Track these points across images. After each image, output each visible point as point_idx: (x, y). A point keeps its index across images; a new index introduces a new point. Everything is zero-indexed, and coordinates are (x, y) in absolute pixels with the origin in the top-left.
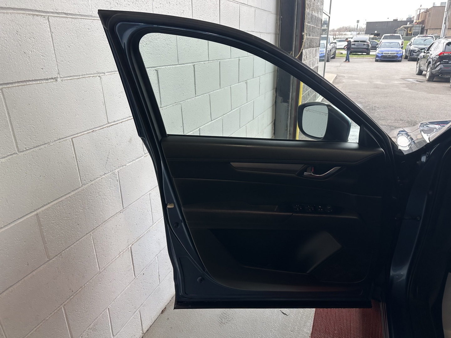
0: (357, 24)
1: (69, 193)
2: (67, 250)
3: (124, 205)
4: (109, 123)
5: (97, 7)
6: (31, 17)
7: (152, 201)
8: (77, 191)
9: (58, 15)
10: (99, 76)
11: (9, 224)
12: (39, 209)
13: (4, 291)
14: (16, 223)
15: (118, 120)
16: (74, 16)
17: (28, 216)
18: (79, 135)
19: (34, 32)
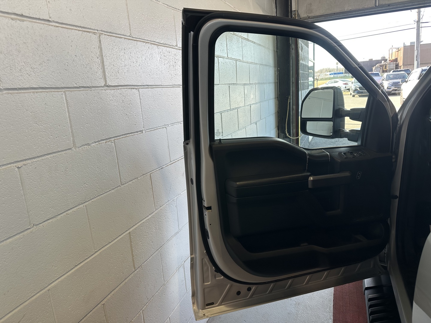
1: (148, 216)
2: (145, 263)
3: (179, 227)
4: (171, 162)
5: (164, 78)
6: (130, 90)
8: (152, 215)
9: (144, 87)
11: (114, 240)
12: (131, 228)
13: (109, 294)
14: (118, 239)
15: (176, 159)
16: (152, 86)
17: (124, 234)
18: (154, 171)
19: (131, 100)
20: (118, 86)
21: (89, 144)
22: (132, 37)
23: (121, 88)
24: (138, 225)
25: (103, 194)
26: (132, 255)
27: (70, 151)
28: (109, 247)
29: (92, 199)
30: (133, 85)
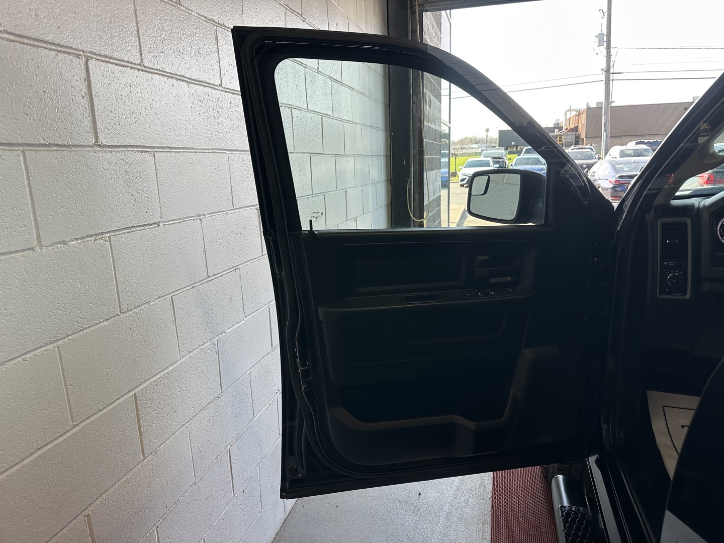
0: (486, 133)
1: (167, 368)
2: (162, 446)
3: (223, 387)
4: (208, 277)
5: (199, 137)
6: (138, 154)
8: (174, 366)
9: (163, 150)
10: (200, 219)
11: (108, 406)
12: (137, 387)
13: (97, 499)
14: (115, 404)
16: (178, 149)
17: (126, 397)
18: (178, 292)
19: (140, 170)
20: (117, 146)
21: (65, 241)
22: (145, 67)
23: (123, 151)
24: (149, 382)
25: (89, 327)
26: (140, 432)
27: (30, 252)
28: (98, 417)
29: (70, 335)
30: (144, 147)
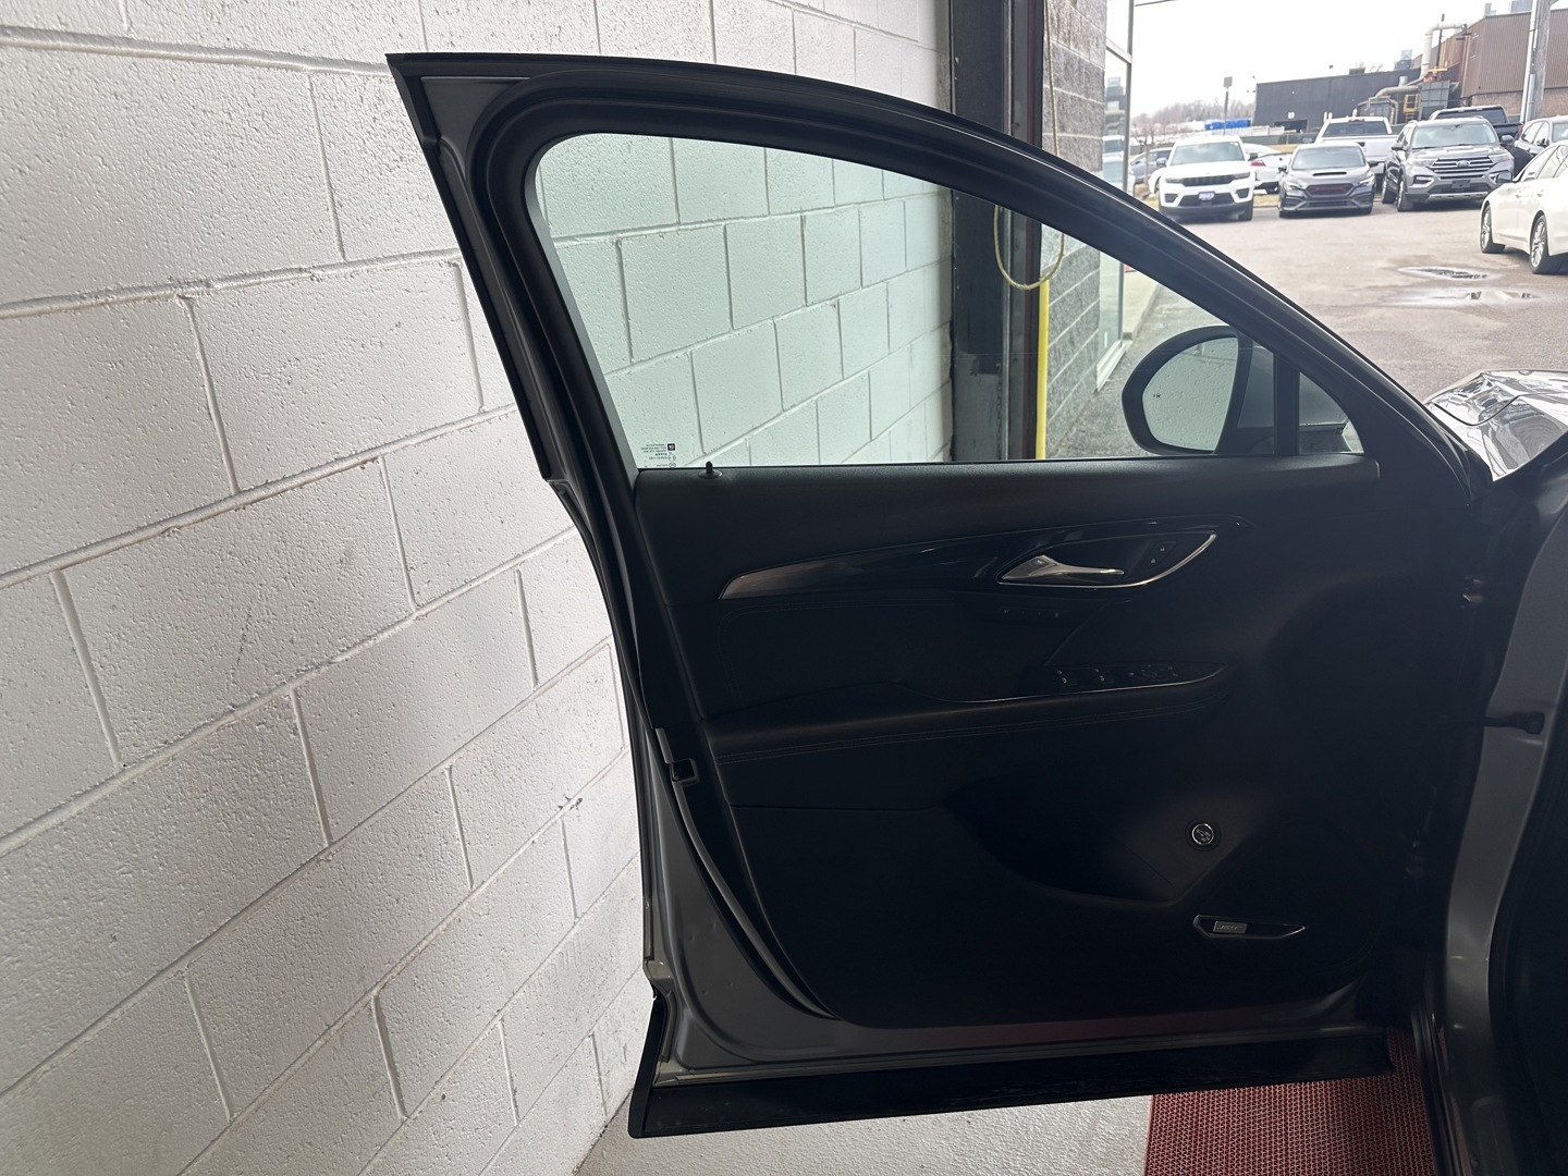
0: (1225, 90)
1: (60, 807)
3: (334, 828)
4: (239, 492)
7: (463, 796)
8: (97, 796)
10: (184, 298)
15: (284, 478)
